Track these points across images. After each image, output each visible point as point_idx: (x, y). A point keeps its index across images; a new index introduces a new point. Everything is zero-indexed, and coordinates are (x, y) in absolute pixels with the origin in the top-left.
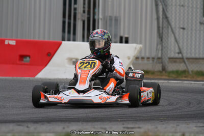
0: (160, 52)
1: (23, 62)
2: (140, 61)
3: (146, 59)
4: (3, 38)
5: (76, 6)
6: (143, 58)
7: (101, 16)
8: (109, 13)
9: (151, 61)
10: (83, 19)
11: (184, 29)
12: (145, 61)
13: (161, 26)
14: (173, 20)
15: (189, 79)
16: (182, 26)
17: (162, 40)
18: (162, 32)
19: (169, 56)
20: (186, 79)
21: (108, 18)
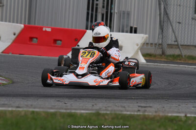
0: (161, 40)
1: (56, 45)
2: (145, 47)
3: (149, 45)
4: (41, 25)
5: (97, 2)
6: (147, 44)
7: (116, 11)
8: (123, 9)
9: (154, 47)
10: (103, 12)
11: (179, 23)
12: (149, 47)
13: (162, 20)
14: (172, 16)
15: (183, 62)
16: (178, 21)
17: (162, 31)
18: (163, 25)
19: (167, 43)
20: (180, 61)
21: (122, 12)
